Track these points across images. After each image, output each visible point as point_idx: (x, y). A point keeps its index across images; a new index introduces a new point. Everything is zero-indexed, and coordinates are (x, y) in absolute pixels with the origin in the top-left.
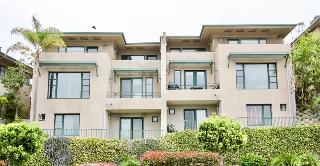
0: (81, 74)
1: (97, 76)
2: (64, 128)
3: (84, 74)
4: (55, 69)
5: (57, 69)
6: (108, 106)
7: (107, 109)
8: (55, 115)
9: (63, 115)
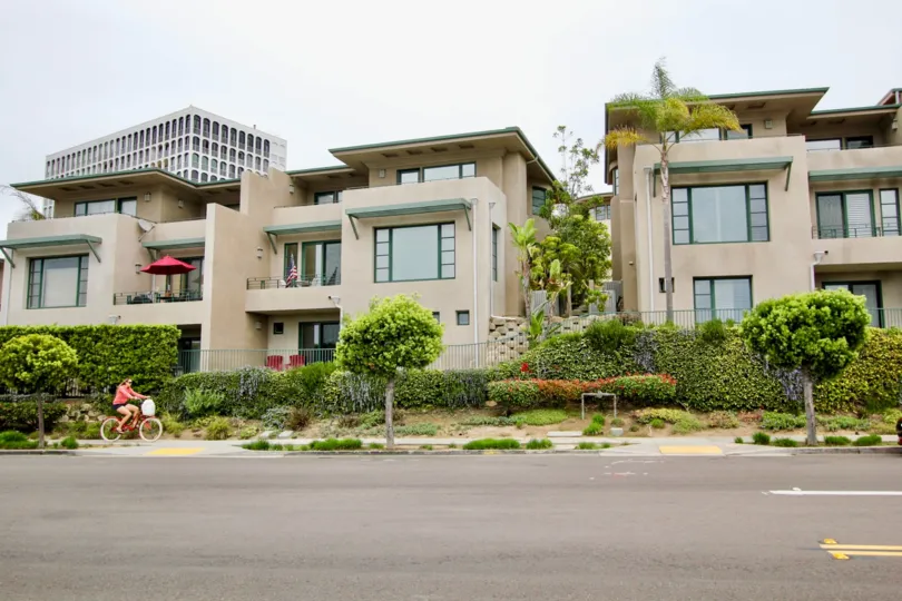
0: (743, 188)
1: (786, 190)
2: (717, 307)
3: (751, 187)
4: (687, 179)
5: (692, 179)
6: (819, 257)
7: (815, 263)
8: (695, 279)
9: (712, 279)
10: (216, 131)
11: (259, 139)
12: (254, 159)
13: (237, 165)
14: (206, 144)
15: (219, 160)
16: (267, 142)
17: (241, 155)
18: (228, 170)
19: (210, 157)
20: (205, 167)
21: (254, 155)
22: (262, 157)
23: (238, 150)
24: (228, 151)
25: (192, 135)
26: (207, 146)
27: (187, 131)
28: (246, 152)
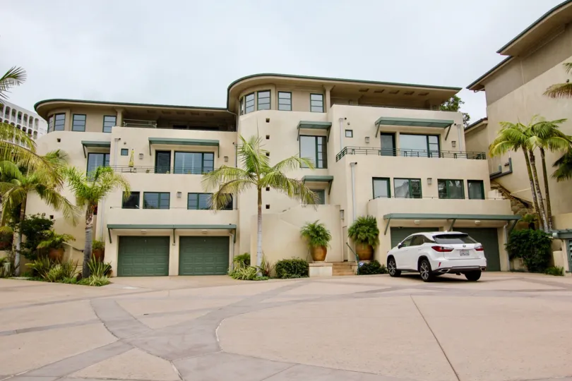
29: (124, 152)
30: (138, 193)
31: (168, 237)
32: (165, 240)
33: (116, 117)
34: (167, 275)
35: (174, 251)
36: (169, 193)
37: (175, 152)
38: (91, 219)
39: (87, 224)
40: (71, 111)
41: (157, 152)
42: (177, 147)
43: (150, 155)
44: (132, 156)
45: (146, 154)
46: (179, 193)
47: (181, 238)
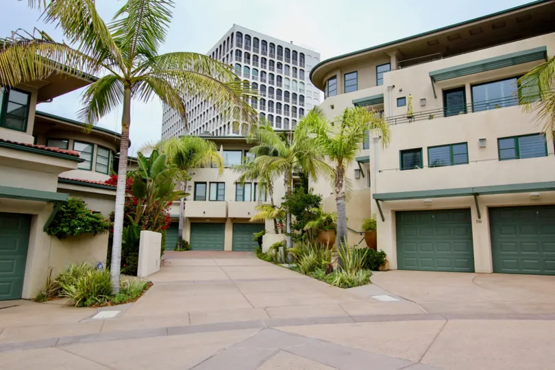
10: (256, 45)
11: (295, 52)
12: (291, 69)
13: (276, 74)
14: (248, 56)
15: (260, 69)
16: (302, 55)
17: (279, 65)
18: (267, 78)
19: (251, 66)
20: (247, 75)
21: (291, 65)
22: (299, 68)
23: (276, 61)
24: (268, 62)
25: (235, 48)
26: (249, 58)
27: (232, 47)
28: (284, 63)
29: (401, 101)
30: (420, 150)
31: (468, 210)
32: (463, 215)
33: (390, 63)
34: (473, 271)
35: (481, 231)
36: (466, 143)
37: (472, 86)
38: (341, 185)
39: (337, 193)
40: (341, 72)
41: (445, 92)
42: (474, 78)
43: (436, 97)
44: (410, 103)
45: (429, 98)
46: (482, 140)
47: (491, 210)
